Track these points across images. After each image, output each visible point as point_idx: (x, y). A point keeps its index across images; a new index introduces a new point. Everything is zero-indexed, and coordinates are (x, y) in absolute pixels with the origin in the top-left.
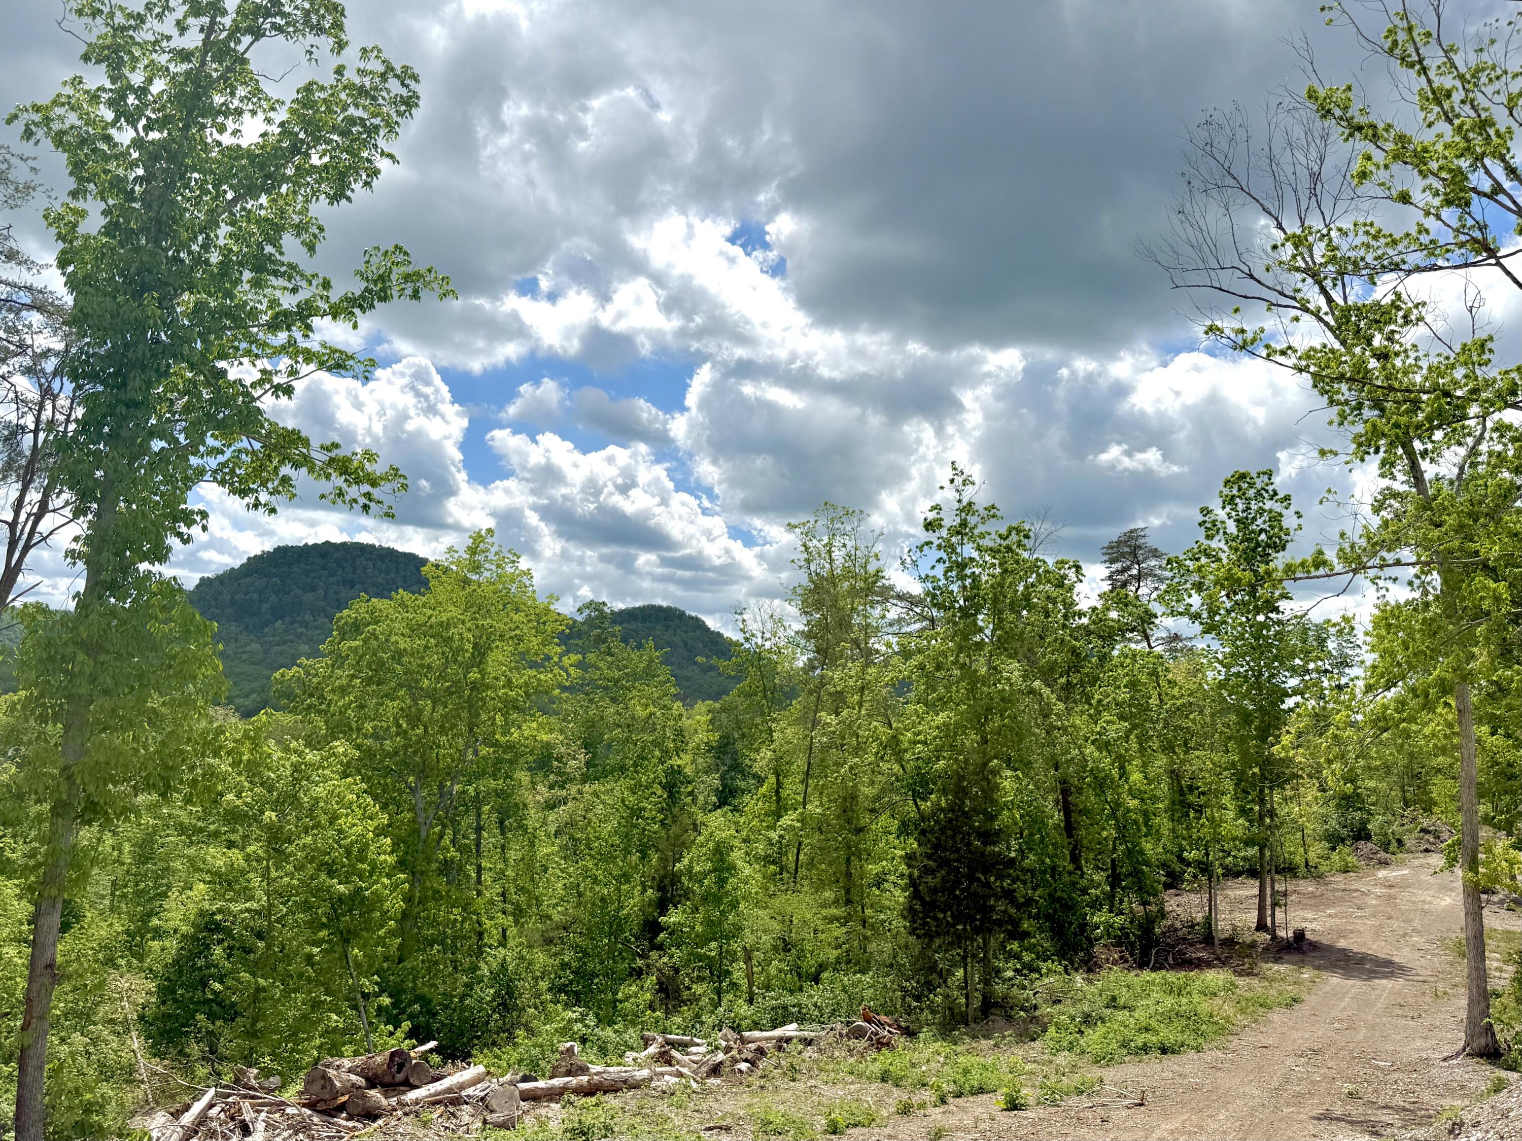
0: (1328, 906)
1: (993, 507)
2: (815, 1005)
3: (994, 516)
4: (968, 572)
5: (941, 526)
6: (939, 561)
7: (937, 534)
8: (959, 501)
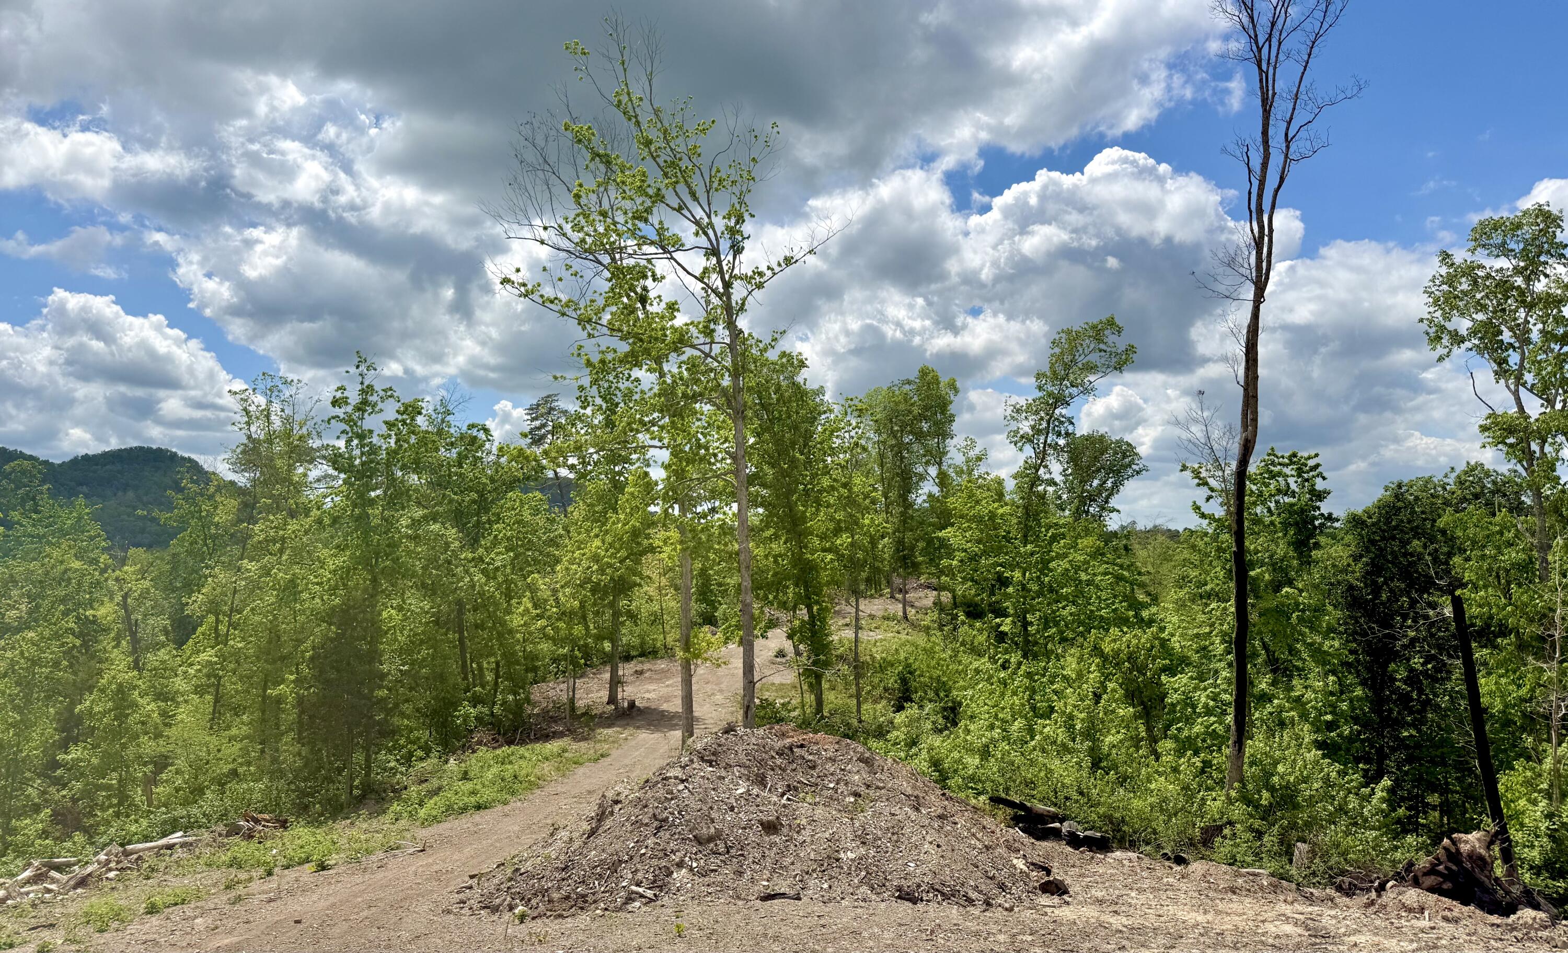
0: (668, 678)
1: (391, 389)
2: (204, 815)
3: (391, 396)
4: (367, 441)
5: (347, 403)
6: (342, 432)
7: (343, 410)
8: (362, 383)
